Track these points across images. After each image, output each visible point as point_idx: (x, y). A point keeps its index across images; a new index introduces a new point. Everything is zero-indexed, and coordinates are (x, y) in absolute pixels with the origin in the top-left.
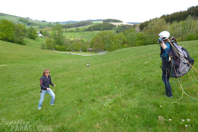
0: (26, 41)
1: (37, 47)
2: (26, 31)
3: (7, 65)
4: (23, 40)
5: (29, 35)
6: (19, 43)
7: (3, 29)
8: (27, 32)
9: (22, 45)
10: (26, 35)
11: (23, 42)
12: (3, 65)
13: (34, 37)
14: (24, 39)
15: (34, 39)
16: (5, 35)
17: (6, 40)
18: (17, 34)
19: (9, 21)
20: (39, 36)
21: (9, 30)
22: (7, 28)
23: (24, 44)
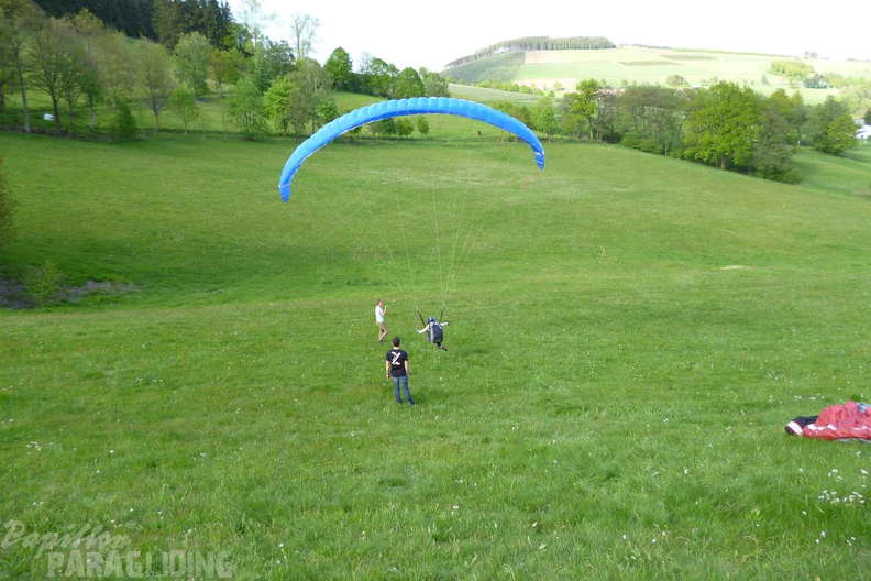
0: (799, 165)
1: (847, 192)
2: (806, 120)
3: (748, 268)
4: (791, 162)
5: (817, 138)
6: (773, 176)
7: (717, 122)
8: (808, 122)
9: (784, 182)
10: (804, 136)
11: (790, 170)
12: (735, 267)
13: (837, 146)
14: (796, 158)
15: (837, 153)
16: (721, 145)
17: (723, 166)
18: (769, 137)
19: (741, 87)
20: (859, 136)
21: (738, 124)
22: (733, 116)
23: (795, 181)
